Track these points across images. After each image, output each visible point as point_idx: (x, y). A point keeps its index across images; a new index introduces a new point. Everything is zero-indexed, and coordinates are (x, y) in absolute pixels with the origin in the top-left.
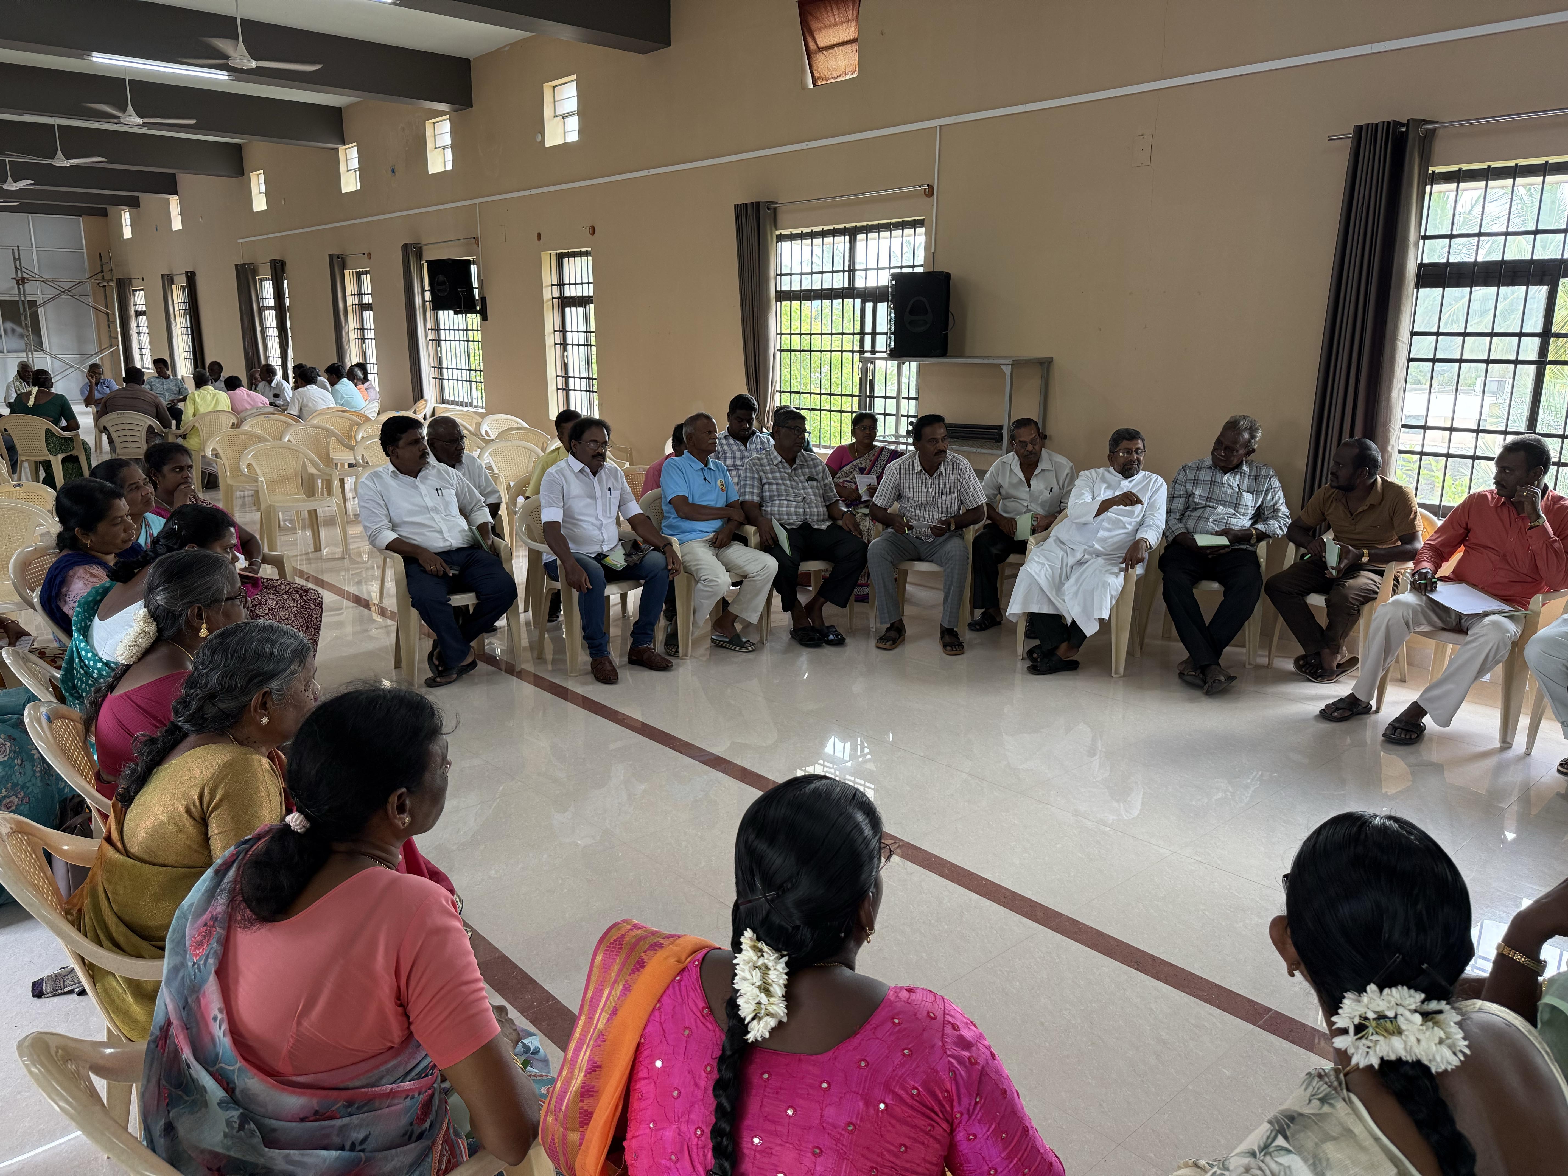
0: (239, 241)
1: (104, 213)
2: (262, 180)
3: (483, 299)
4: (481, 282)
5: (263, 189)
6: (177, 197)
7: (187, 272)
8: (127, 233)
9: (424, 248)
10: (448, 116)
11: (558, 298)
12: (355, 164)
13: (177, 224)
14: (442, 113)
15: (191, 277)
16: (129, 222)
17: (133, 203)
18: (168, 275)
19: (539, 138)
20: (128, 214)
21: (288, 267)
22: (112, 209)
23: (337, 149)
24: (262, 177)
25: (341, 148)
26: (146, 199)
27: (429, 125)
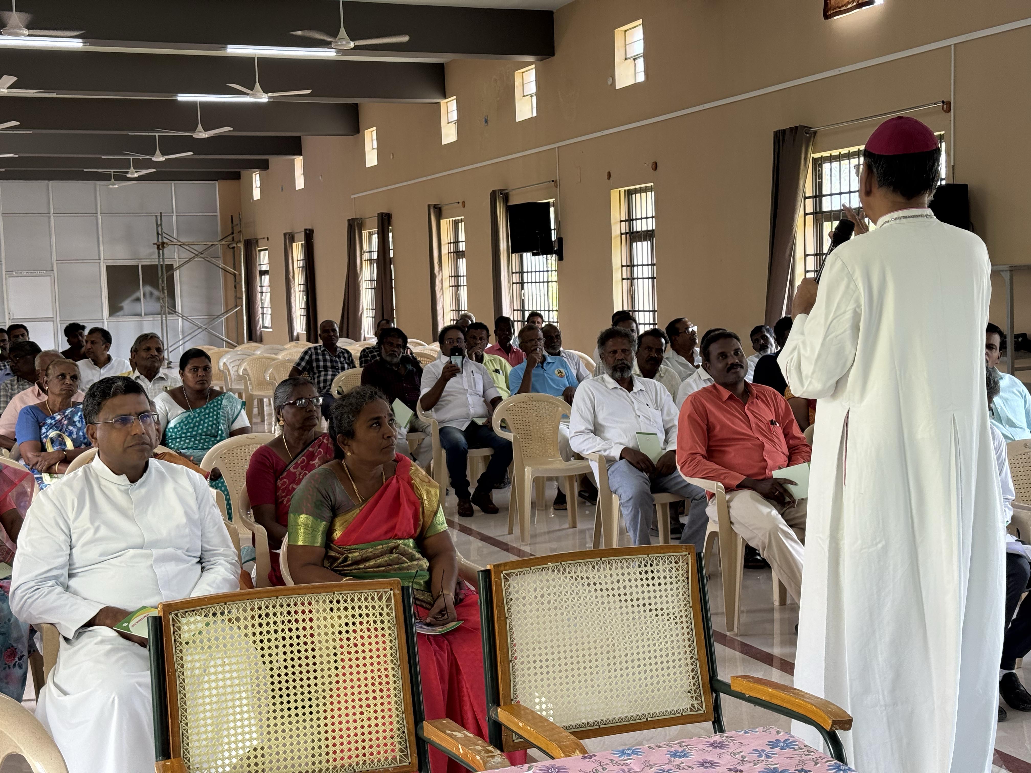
0: (352, 197)
1: (237, 176)
2: (375, 137)
3: (560, 240)
4: (558, 223)
5: (375, 146)
6: (301, 157)
7: (306, 230)
8: (257, 194)
9: (511, 193)
10: (533, 66)
11: (626, 233)
12: (454, 116)
13: (300, 184)
14: (529, 64)
15: (309, 235)
16: (258, 185)
17: (263, 166)
18: (290, 234)
19: (610, 81)
20: (258, 176)
21: (394, 220)
22: (244, 173)
23: (439, 103)
24: (374, 134)
25: (443, 102)
26: (275, 161)
27: (517, 74)
